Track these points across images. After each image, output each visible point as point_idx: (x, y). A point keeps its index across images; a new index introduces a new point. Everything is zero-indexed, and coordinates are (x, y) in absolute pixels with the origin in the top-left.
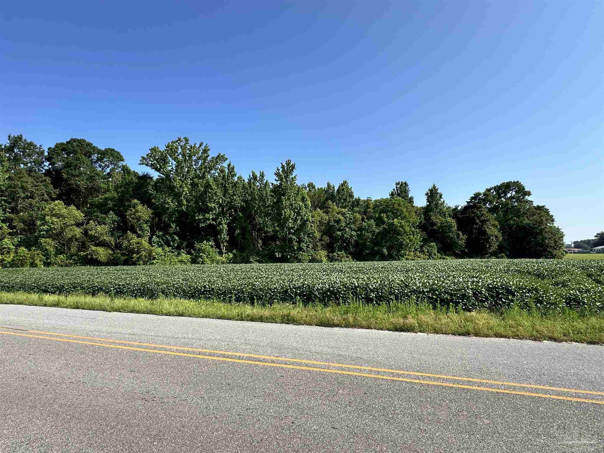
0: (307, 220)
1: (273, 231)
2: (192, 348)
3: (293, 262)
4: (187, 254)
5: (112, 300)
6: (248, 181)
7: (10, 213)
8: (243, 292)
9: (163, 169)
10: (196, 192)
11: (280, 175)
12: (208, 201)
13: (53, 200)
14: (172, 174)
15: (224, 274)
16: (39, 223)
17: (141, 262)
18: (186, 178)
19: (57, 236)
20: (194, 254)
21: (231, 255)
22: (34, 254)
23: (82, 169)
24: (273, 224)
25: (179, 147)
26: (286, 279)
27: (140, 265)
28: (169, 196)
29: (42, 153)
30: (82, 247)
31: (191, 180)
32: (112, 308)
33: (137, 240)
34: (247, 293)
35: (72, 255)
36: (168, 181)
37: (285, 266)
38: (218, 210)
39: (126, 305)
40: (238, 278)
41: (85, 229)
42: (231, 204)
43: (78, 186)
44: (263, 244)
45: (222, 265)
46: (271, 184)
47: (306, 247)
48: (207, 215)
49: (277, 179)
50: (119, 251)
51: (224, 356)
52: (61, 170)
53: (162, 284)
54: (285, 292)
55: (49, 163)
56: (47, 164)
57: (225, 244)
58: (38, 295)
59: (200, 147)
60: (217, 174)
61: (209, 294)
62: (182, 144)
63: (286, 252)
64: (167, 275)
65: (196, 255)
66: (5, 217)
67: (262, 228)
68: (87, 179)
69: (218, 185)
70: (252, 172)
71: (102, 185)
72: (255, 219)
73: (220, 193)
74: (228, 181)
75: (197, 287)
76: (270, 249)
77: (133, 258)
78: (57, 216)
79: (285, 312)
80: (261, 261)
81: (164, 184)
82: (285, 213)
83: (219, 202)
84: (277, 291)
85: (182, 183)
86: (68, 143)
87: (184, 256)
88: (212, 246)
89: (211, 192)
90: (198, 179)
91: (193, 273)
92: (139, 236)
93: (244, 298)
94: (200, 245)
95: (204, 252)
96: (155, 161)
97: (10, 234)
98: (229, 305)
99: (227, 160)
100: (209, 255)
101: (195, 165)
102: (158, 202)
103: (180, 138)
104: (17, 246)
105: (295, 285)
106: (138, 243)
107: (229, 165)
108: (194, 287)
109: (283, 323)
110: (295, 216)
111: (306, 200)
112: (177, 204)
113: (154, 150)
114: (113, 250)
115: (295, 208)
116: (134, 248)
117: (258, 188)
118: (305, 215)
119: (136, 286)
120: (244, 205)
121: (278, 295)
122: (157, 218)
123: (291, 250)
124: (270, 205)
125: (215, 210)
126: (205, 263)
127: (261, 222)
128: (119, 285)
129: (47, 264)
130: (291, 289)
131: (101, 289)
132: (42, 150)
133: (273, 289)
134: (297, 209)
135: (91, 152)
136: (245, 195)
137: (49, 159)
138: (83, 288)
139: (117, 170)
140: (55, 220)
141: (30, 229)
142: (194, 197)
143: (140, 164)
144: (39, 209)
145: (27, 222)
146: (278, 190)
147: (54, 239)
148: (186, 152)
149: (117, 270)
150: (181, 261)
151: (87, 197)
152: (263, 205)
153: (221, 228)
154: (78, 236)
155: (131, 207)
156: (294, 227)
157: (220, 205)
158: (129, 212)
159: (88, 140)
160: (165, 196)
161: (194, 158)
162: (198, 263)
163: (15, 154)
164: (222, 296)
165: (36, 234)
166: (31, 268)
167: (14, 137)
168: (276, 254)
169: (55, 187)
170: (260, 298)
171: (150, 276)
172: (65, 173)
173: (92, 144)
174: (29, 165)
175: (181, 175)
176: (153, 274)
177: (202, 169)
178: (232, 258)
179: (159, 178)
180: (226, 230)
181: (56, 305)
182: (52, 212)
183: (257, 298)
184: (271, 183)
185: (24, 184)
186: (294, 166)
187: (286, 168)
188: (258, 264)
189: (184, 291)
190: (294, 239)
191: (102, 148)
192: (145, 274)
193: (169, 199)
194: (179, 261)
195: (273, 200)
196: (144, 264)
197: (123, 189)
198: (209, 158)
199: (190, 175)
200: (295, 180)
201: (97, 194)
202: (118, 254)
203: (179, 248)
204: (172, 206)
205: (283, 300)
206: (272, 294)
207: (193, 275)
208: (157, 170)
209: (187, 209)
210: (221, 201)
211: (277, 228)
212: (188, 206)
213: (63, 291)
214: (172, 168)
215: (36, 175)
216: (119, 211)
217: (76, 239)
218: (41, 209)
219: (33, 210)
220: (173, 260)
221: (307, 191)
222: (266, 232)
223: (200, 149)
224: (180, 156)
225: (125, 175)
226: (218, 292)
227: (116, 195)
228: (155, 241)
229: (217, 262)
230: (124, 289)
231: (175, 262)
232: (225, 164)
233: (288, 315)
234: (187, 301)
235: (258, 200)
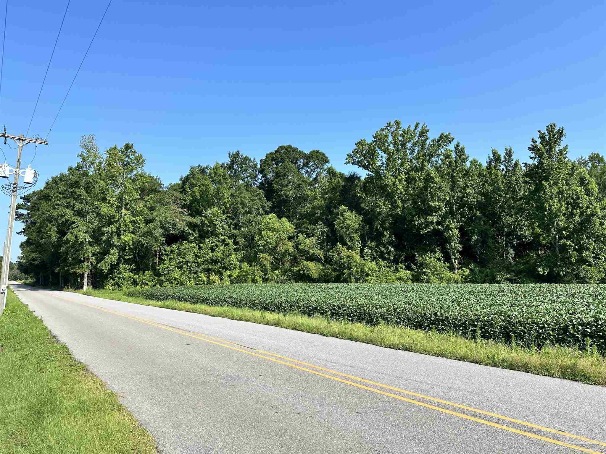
0: (593, 215)
1: (531, 234)
2: (427, 395)
3: (570, 282)
4: (406, 270)
5: (329, 323)
6: (486, 165)
7: (234, 229)
8: (491, 325)
9: (372, 165)
10: (414, 188)
11: (539, 150)
12: (430, 199)
13: (267, 213)
14: (383, 170)
15: (460, 298)
16: (257, 237)
17: (353, 279)
18: (399, 172)
19: (273, 251)
20: (415, 269)
21: (467, 272)
22: (254, 270)
23: (290, 177)
24: (531, 224)
25: (390, 135)
26: (562, 310)
27: (351, 282)
28: (380, 197)
29: (256, 166)
30: (294, 262)
31: (406, 174)
32: (329, 332)
33: (348, 253)
34: (499, 327)
35: (286, 271)
36: (378, 179)
37: (558, 287)
38: (444, 209)
39: (343, 330)
40: (482, 305)
41: (296, 242)
42: (462, 201)
43: (287, 196)
44: (515, 254)
45: (456, 285)
46: (524, 165)
47: (594, 257)
48: (430, 218)
49: (533, 155)
50: (329, 266)
51: (474, 415)
52: (272, 181)
53: (381, 307)
54: (563, 329)
55: (261, 175)
56: (260, 176)
57: (458, 256)
58: (260, 312)
59: (415, 129)
60: (440, 162)
61: (442, 325)
62: (393, 129)
63: (556, 265)
64: (385, 296)
65: (418, 271)
66: (230, 233)
67: (513, 231)
68: (295, 188)
69: (442, 176)
70: (492, 151)
71: (309, 193)
72: (501, 219)
73: (446, 186)
74: (456, 170)
75: (425, 314)
76: (527, 262)
77: (344, 274)
78: (272, 229)
79: (567, 361)
80: (515, 280)
81: (374, 183)
82: (550, 205)
83: (445, 199)
84: (549, 327)
85: (395, 179)
86: (276, 151)
87: (403, 273)
88: (439, 259)
89: (434, 187)
90: (415, 172)
91: (417, 295)
92: (349, 248)
93: (493, 334)
94: (423, 258)
95: (428, 267)
96: (362, 157)
97: (235, 250)
98: (473, 341)
99: (454, 140)
100: (436, 270)
101: (411, 154)
102: (367, 206)
103: (390, 123)
104: (241, 262)
105: (581, 320)
106: (349, 257)
107: (457, 147)
108: (421, 314)
109: (565, 378)
110: (570, 209)
111: (588, 183)
112: (390, 206)
113: (360, 144)
114: (323, 265)
115: (568, 198)
116: (344, 263)
117: (504, 172)
118: (587, 207)
119: (351, 307)
120: (482, 200)
121: (551, 333)
122: (368, 226)
123: (565, 263)
124: (525, 196)
125: (440, 210)
126: (431, 281)
127: (511, 222)
128: (334, 306)
129: (266, 280)
130: (573, 325)
131: (316, 309)
132: (255, 163)
133: (541, 324)
134: (572, 198)
135: (297, 158)
136: (483, 184)
137: (261, 171)
138: (299, 307)
139: (322, 174)
140: (271, 234)
141: (250, 245)
142: (411, 195)
143: (346, 163)
144: (256, 224)
145: (247, 237)
146: (537, 173)
147: (270, 254)
148: (398, 139)
149: (330, 288)
150: (400, 279)
151: (296, 208)
152: (513, 198)
153: (450, 234)
154: (291, 250)
155: (339, 215)
156: (568, 227)
157: (448, 203)
158: (337, 221)
159: (294, 146)
160: (376, 197)
161: (409, 145)
162: (422, 282)
163: (235, 171)
164: (461, 328)
165: (255, 249)
166: (253, 284)
167: (233, 155)
168: (539, 269)
169: (268, 200)
170: (520, 336)
171: (366, 296)
172: (275, 184)
173: (297, 149)
174: (246, 180)
175: (394, 170)
176: (369, 294)
177: (419, 157)
178: (469, 275)
179: (368, 177)
180: (457, 236)
181: (277, 324)
182: (267, 227)
183: (516, 336)
184: (523, 163)
185: (243, 200)
186: (562, 131)
187: (547, 137)
188: (510, 284)
189: (409, 318)
190: (570, 246)
191: (307, 151)
192: (359, 293)
193: (380, 201)
194: (397, 279)
195: (529, 189)
196: (356, 282)
197: (330, 194)
198: (428, 142)
199: (404, 168)
200: (565, 153)
201: (305, 204)
202: (329, 269)
203: (396, 261)
204: (384, 209)
205: (561, 341)
206: (541, 331)
207: (418, 297)
208: (365, 167)
209: (403, 212)
210: (447, 197)
211: (538, 229)
212: (404, 208)
213: (282, 309)
214: (383, 163)
215: (252, 189)
216: (328, 220)
217: (289, 254)
218: (258, 224)
219: (251, 225)
220: (389, 277)
221: (589, 168)
222: (519, 237)
223: (416, 132)
224: (391, 145)
225: (331, 179)
226: (455, 323)
227: (323, 202)
228: (367, 254)
229: (448, 281)
230: (339, 310)
231: (393, 279)
232: (451, 147)
233: (574, 367)
234: (413, 332)
235: (503, 190)
